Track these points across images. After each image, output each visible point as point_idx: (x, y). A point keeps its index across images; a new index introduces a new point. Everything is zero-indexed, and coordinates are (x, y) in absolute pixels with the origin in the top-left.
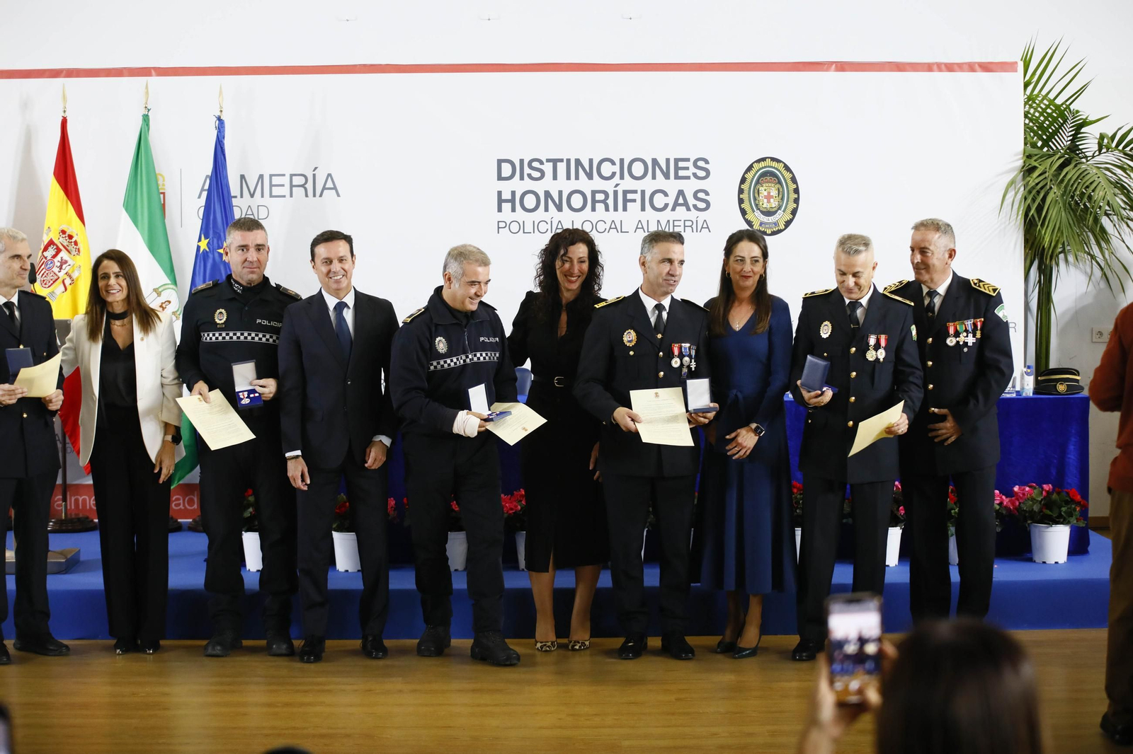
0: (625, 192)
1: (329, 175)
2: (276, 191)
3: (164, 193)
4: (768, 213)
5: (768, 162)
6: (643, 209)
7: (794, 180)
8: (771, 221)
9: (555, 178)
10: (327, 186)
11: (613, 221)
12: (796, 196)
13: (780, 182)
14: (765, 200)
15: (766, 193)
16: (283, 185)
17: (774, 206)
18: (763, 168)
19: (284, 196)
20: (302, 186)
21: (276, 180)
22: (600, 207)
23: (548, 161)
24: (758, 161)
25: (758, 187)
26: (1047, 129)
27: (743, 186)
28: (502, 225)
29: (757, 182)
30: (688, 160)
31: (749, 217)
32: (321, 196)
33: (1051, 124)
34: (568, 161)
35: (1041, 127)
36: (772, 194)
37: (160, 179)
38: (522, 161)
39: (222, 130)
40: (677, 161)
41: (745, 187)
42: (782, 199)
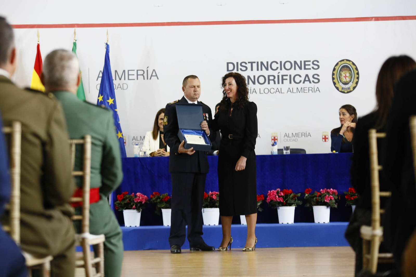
0: (282, 76)
1: (154, 70)
2: (131, 77)
4: (346, 84)
5: (345, 61)
6: (290, 83)
7: (357, 69)
8: (347, 87)
9: (252, 70)
10: (153, 75)
11: (277, 88)
12: (358, 76)
13: (350, 70)
14: (344, 78)
15: (344, 75)
16: (134, 75)
17: (348, 80)
18: (343, 64)
19: (134, 79)
20: (142, 75)
21: (130, 73)
22: (272, 82)
23: (249, 63)
24: (341, 61)
25: (341, 72)
29: (341, 70)
30: (310, 61)
32: (150, 79)
34: (258, 63)
36: (347, 75)
38: (237, 63)
39: (108, 49)
40: (305, 62)
41: (335, 72)
42: (352, 77)
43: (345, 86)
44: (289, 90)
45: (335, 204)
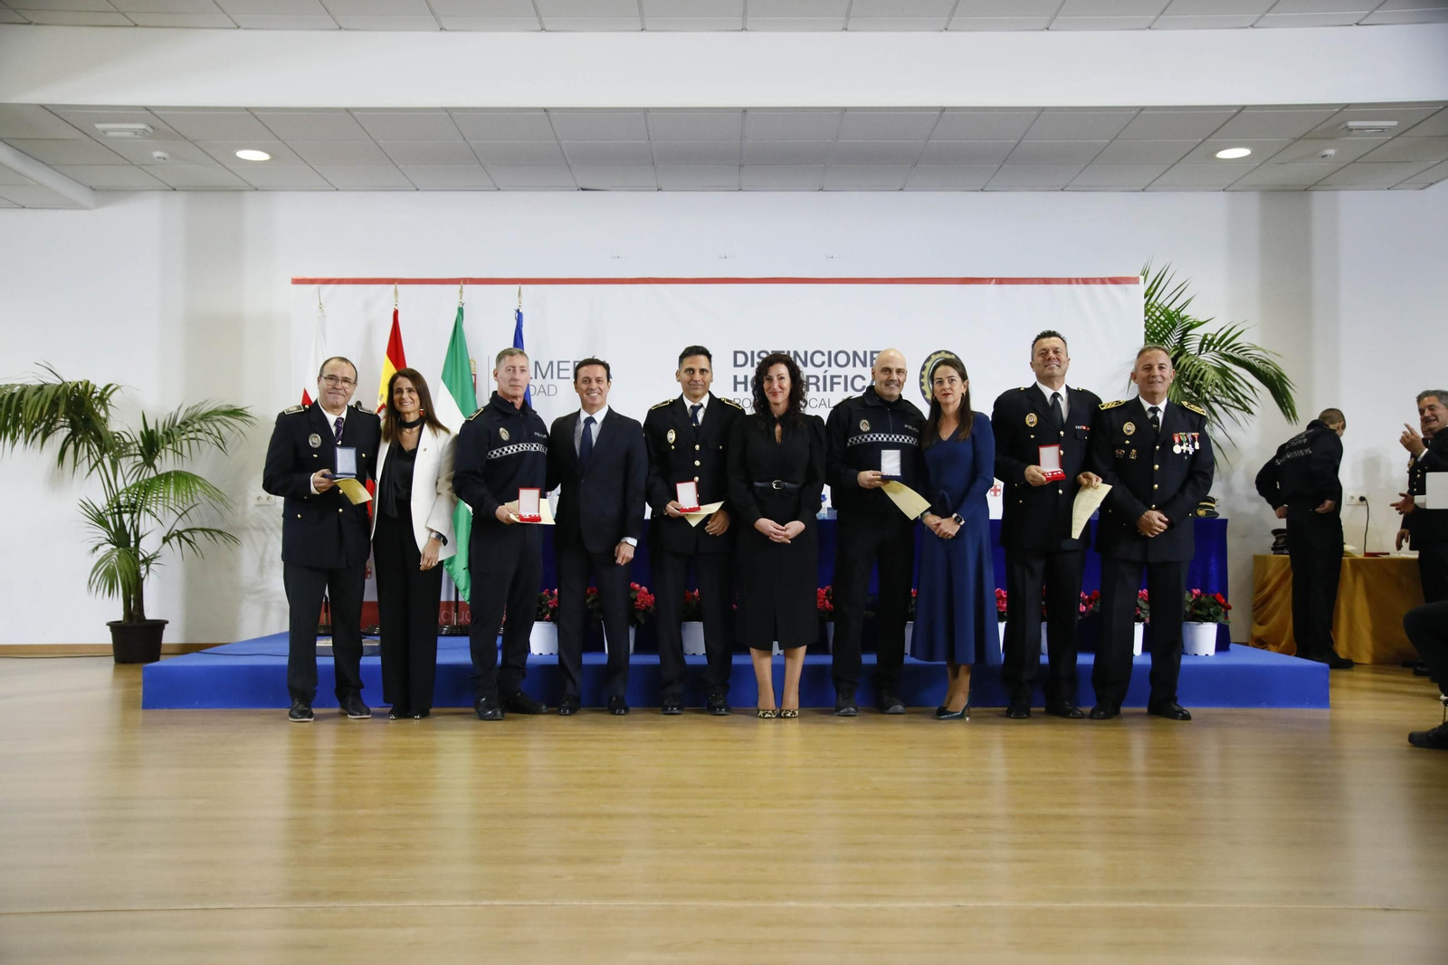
0: (832, 377)
2: (563, 374)
3: (475, 375)
5: (943, 354)
6: (846, 390)
18: (938, 358)
21: (562, 366)
22: (814, 388)
24: (935, 353)
26: (1158, 334)
27: (923, 373)
33: (1162, 329)
35: (1153, 333)
37: (472, 363)
38: (753, 353)
39: (520, 321)
40: (872, 353)
41: (926, 373)
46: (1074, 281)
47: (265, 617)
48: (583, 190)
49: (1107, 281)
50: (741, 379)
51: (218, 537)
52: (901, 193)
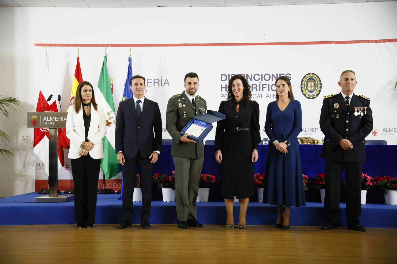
0: (263, 85)
1: (167, 79)
2: (149, 84)
4: (311, 92)
5: (311, 75)
6: (269, 90)
7: (320, 80)
10: (166, 83)
11: (259, 94)
12: (320, 86)
13: (315, 81)
14: (310, 87)
15: (310, 85)
16: (151, 83)
17: (313, 89)
18: (309, 77)
19: (152, 86)
20: (158, 83)
21: (149, 81)
22: (254, 90)
24: (308, 74)
25: (307, 83)
27: (302, 83)
28: (222, 95)
29: (307, 81)
31: (304, 93)
32: (164, 86)
36: (312, 85)
38: (229, 75)
39: (130, 61)
41: (303, 83)
42: (316, 87)
43: (311, 93)
44: (268, 96)
45: (305, 187)
46: (371, 41)
47: (26, 186)
48: (159, 7)
49: (386, 41)
50: (224, 86)
51: (4, 152)
52: (294, 5)
